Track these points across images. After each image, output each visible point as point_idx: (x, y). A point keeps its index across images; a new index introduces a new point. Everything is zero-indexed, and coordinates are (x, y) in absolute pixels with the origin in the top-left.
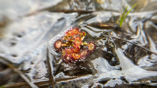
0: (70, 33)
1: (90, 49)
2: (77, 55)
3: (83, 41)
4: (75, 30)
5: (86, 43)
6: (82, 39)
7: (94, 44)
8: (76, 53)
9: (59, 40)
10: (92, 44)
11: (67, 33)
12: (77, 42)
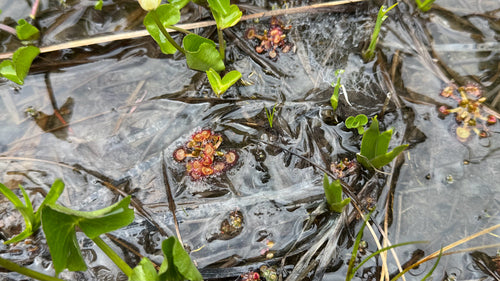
0: (198, 136)
1: (229, 161)
2: (208, 170)
3: (219, 150)
4: (205, 133)
5: (222, 153)
6: (217, 146)
7: (236, 154)
8: (207, 166)
9: (182, 148)
10: (232, 154)
11: (194, 137)
12: (208, 152)
